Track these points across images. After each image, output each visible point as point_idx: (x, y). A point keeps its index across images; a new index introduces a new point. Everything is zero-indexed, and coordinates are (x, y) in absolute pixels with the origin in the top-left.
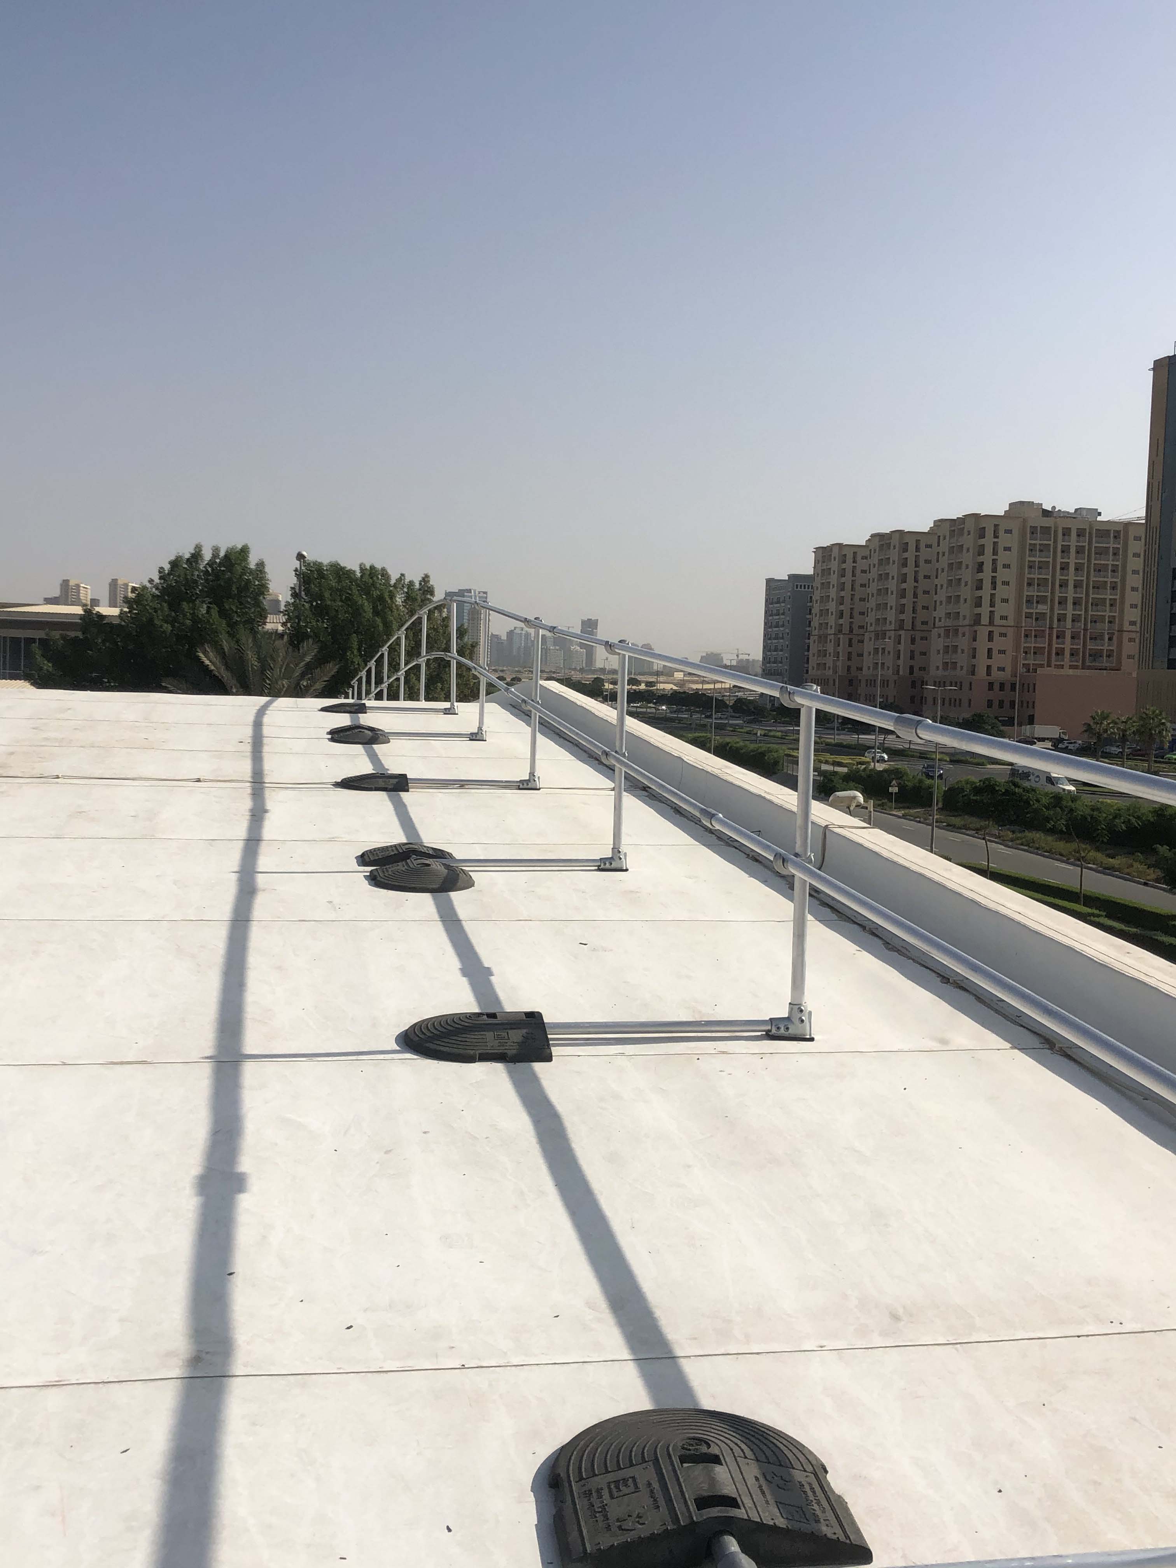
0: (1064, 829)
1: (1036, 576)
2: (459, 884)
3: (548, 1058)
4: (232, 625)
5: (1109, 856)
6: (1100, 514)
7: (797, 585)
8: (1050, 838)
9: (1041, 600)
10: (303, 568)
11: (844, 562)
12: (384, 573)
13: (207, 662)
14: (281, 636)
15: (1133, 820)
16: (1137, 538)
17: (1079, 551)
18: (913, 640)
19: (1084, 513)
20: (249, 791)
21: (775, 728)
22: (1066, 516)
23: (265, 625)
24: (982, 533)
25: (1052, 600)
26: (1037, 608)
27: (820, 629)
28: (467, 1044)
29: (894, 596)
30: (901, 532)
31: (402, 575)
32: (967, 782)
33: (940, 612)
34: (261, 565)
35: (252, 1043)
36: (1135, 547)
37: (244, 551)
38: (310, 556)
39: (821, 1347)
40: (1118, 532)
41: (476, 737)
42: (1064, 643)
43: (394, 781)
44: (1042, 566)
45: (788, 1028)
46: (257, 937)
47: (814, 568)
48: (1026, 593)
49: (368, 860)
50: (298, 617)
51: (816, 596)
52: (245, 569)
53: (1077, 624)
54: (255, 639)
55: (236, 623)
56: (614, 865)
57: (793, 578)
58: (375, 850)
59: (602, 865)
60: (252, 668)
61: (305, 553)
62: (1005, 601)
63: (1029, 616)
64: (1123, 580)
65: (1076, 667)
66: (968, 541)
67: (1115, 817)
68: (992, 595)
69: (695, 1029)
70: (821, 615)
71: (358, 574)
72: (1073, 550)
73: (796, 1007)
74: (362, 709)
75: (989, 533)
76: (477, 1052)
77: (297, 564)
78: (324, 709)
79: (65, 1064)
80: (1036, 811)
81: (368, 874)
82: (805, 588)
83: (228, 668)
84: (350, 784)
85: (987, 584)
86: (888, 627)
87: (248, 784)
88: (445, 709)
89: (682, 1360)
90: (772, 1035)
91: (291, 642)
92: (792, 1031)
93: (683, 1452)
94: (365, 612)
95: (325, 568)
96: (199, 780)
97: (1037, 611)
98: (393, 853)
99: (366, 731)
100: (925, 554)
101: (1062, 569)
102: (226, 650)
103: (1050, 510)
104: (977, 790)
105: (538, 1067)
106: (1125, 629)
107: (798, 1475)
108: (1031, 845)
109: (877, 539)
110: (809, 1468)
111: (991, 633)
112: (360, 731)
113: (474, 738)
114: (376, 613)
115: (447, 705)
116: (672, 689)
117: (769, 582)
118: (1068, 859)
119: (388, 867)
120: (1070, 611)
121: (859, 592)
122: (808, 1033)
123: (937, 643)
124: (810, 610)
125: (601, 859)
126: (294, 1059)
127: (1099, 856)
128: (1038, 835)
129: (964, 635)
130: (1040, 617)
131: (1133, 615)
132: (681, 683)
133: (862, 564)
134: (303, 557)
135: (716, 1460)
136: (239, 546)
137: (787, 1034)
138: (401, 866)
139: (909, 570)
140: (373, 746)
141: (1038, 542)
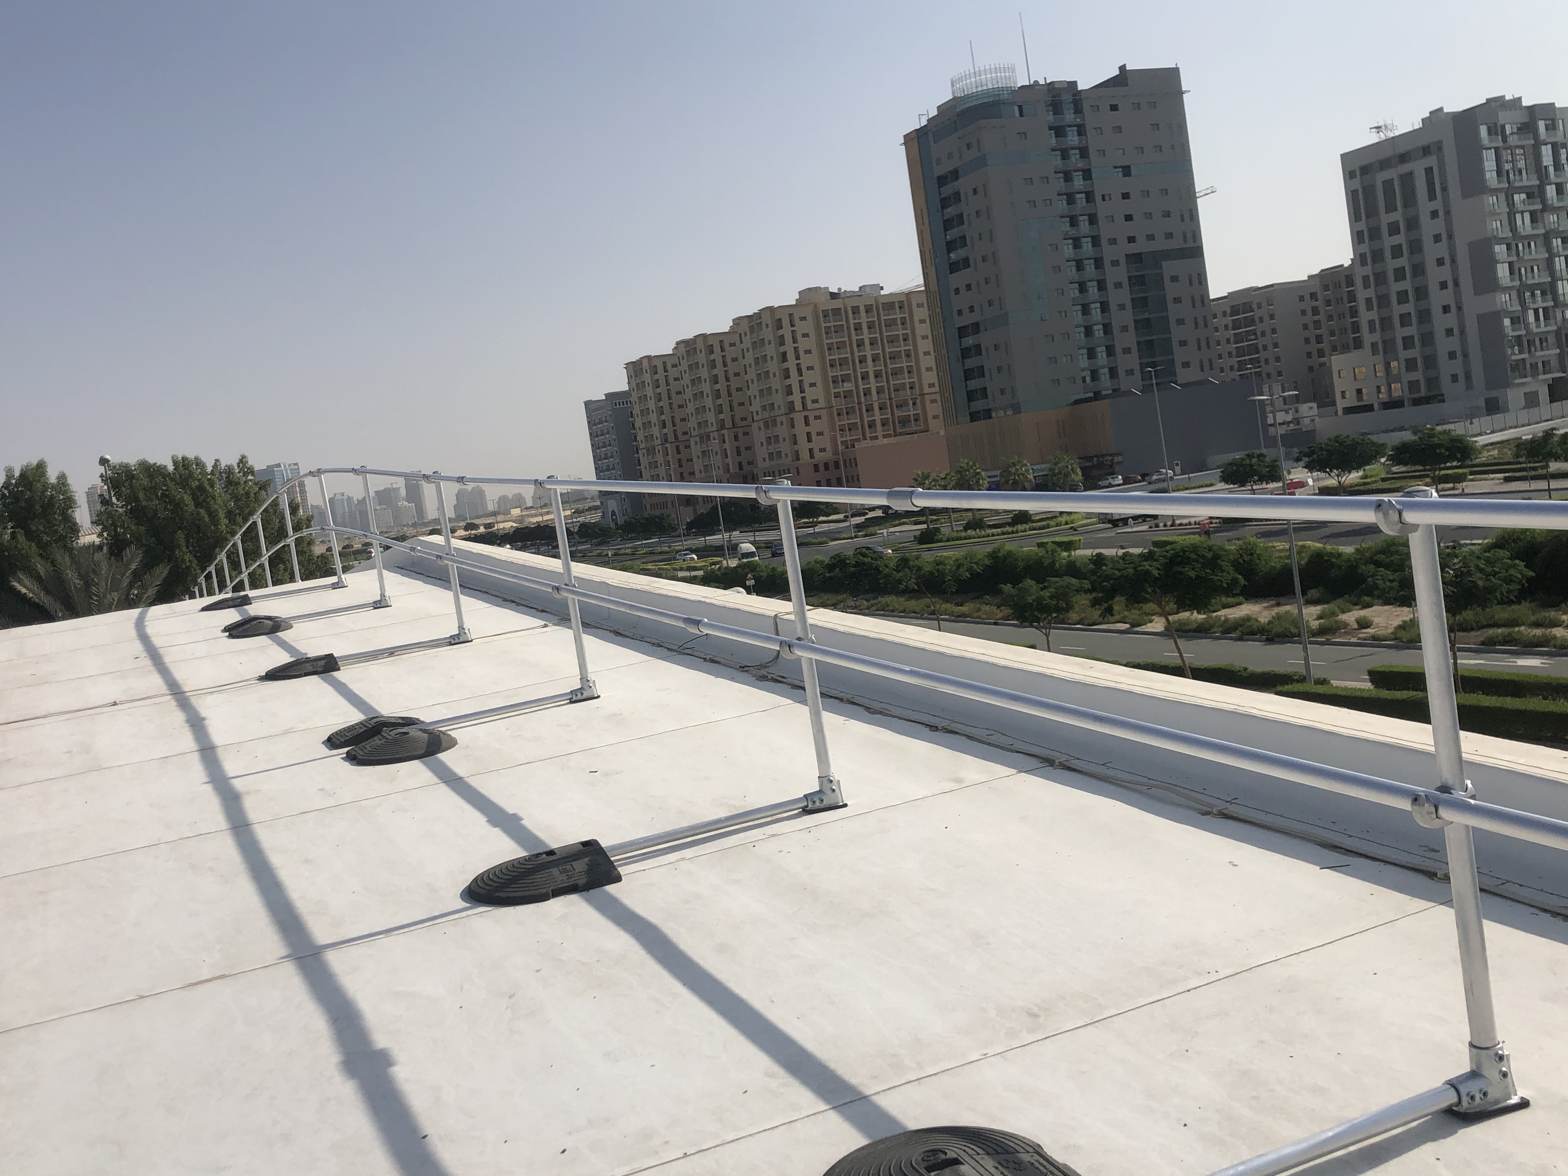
0: (916, 587)
1: (836, 357)
2: (444, 744)
3: (618, 879)
4: (43, 547)
5: (957, 605)
6: (882, 288)
7: (616, 403)
8: (901, 599)
9: (845, 379)
10: (108, 472)
11: (656, 373)
12: (198, 462)
13: (24, 590)
14: (100, 548)
15: (975, 566)
16: (920, 305)
17: (871, 326)
18: (736, 438)
19: (868, 290)
20: (174, 703)
21: (624, 546)
22: (852, 295)
23: (79, 539)
24: (779, 325)
25: (856, 377)
26: (843, 387)
27: (647, 441)
28: (535, 884)
29: (710, 397)
30: (704, 336)
31: (217, 460)
32: (816, 562)
33: (756, 406)
34: (62, 478)
35: (321, 933)
36: (921, 313)
37: (41, 467)
38: (114, 459)
39: (985, 1055)
40: (901, 302)
41: (380, 604)
42: (873, 415)
43: (323, 663)
44: (840, 346)
45: (822, 800)
46: (266, 837)
47: (629, 383)
48: (831, 374)
49: (338, 742)
50: (114, 524)
51: (636, 411)
52: (46, 486)
53: (882, 396)
54: (72, 557)
55: (47, 544)
56: (586, 695)
57: (610, 396)
58: (340, 731)
59: (574, 696)
60: (75, 587)
61: (108, 457)
62: (813, 385)
63: (837, 395)
64: (915, 346)
65: (889, 436)
66: (768, 334)
67: (958, 567)
68: (801, 382)
69: (737, 821)
70: (645, 428)
71: (171, 468)
72: (865, 327)
73: (825, 779)
74: (246, 601)
75: (786, 322)
76: (550, 890)
77: (101, 470)
78: (206, 609)
79: (142, 997)
80: (888, 576)
81: (345, 755)
82: (623, 404)
83: (48, 592)
84: (275, 675)
85: (793, 372)
86: (710, 429)
87: (169, 697)
88: (333, 584)
89: (873, 1097)
90: (810, 810)
91: (111, 553)
92: (826, 802)
93: (926, 1164)
94: (187, 506)
95: (133, 468)
96: (115, 704)
97: (844, 389)
98: (362, 730)
99: (266, 621)
100: (730, 352)
101: (858, 346)
102: (42, 574)
103: (837, 292)
104: (830, 567)
105: (611, 888)
106: (925, 392)
107: (1025, 1157)
108: (886, 609)
109: (683, 345)
110: (1031, 1150)
111: (806, 418)
112: (260, 622)
113: (379, 606)
114: (198, 505)
115: (333, 579)
116: (512, 526)
117: (587, 404)
118: (922, 615)
119: (364, 744)
120: (873, 385)
121: (677, 400)
122: (840, 800)
123: (759, 436)
124: (633, 425)
125: (571, 692)
126: (371, 939)
127: (948, 606)
128: (890, 598)
129: (782, 424)
130: (847, 395)
131: (930, 377)
132: (520, 519)
133: (673, 373)
134: (107, 461)
135: (956, 1162)
136: (35, 462)
137: (822, 806)
138: (377, 741)
139: (719, 371)
140: (278, 634)
141: (832, 324)
